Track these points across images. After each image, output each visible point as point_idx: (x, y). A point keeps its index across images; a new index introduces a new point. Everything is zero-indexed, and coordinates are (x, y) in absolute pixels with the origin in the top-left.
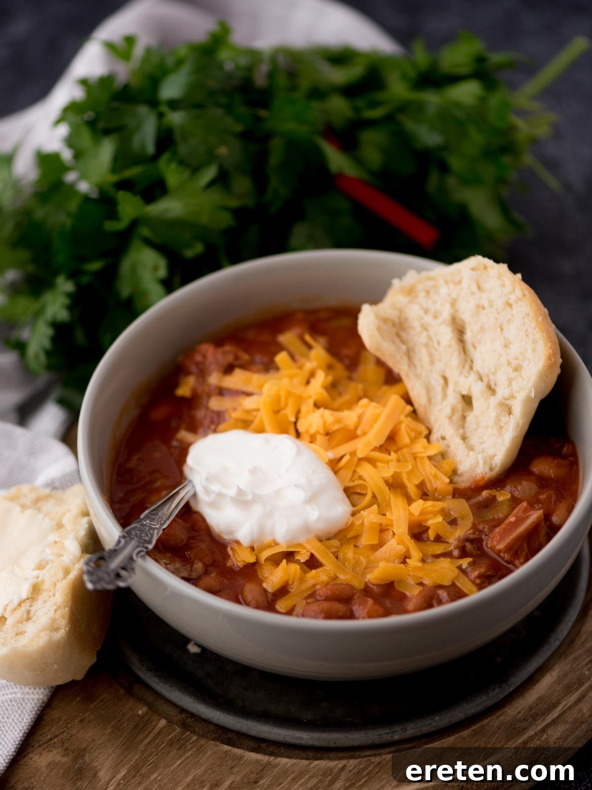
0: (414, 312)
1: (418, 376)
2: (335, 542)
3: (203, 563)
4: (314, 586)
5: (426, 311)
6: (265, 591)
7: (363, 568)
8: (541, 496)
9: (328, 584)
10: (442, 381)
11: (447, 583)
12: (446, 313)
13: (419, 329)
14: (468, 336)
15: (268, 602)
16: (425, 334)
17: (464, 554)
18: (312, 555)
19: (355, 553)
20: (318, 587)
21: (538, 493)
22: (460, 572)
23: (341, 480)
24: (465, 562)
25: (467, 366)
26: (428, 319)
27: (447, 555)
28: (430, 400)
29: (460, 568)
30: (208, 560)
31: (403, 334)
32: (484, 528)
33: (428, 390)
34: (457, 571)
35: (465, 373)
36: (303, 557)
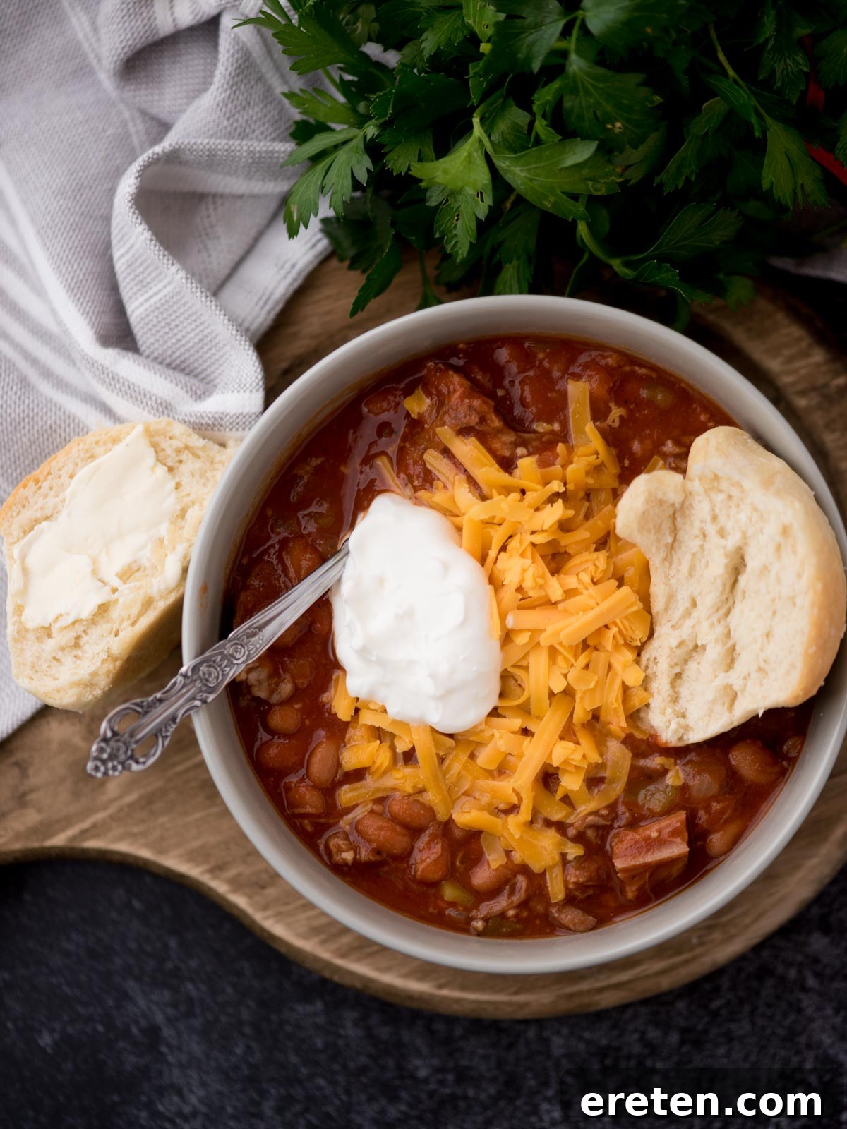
0: (701, 509)
1: (667, 577)
2: (451, 742)
3: (295, 684)
4: (394, 789)
5: (715, 518)
6: (339, 765)
7: (462, 791)
8: (715, 804)
9: (409, 795)
10: (688, 604)
11: (536, 867)
12: (732, 542)
13: (696, 531)
14: (743, 580)
15: (333, 781)
16: (698, 542)
17: (580, 838)
18: (413, 749)
19: (465, 767)
20: (398, 793)
21: (715, 798)
22: (560, 862)
23: (505, 660)
24: (574, 851)
25: (722, 612)
26: (711, 530)
27: (561, 827)
28: (667, 609)
29: (563, 856)
30: (303, 683)
31: (679, 520)
32: (624, 813)
33: (671, 597)
34: (557, 858)
35: (715, 619)
36: (402, 747)
